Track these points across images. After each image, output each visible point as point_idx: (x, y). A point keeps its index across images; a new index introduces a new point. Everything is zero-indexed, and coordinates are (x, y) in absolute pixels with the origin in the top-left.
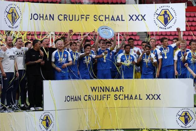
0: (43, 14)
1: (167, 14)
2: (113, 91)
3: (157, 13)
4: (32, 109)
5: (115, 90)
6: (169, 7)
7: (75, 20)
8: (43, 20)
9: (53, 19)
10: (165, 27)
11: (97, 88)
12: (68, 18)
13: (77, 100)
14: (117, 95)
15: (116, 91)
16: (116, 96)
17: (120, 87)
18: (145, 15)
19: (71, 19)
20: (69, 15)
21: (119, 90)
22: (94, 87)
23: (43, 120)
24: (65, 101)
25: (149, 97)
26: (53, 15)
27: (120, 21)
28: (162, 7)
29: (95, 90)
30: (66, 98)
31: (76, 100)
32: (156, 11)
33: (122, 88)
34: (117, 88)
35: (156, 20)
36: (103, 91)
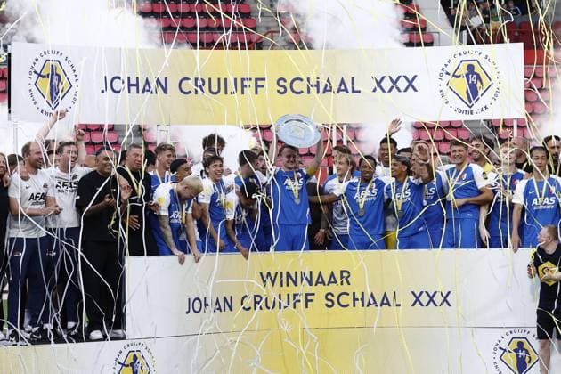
0: (137, 78)
1: (474, 73)
2: (323, 283)
3: (448, 69)
4: (96, 334)
5: (326, 281)
6: (480, 53)
7: (226, 93)
8: (138, 92)
9: (165, 91)
10: (470, 107)
11: (279, 275)
12: (206, 88)
13: (222, 308)
14: (333, 295)
15: (330, 282)
16: (330, 297)
17: (342, 272)
18: (415, 77)
19: (215, 89)
20: (210, 80)
21: (339, 281)
22: (269, 274)
23: (123, 365)
24: (187, 313)
25: (420, 299)
26: (166, 79)
27: (348, 92)
28: (460, 54)
29: (273, 282)
30: (191, 304)
31: (219, 309)
32: (446, 65)
33: (345, 275)
34: (332, 275)
35: (446, 89)
36: (296, 284)
